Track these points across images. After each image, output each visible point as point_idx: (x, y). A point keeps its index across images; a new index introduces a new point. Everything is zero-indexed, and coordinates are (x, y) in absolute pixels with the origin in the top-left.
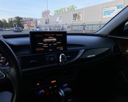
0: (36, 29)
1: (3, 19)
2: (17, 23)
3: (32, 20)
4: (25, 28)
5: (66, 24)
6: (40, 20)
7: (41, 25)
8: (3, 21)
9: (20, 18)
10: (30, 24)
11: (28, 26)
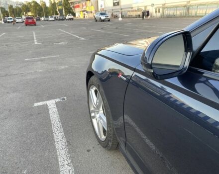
0: (100, 16)
4: (77, 15)
8: (40, 5)
10: (86, 8)
11: (83, 11)
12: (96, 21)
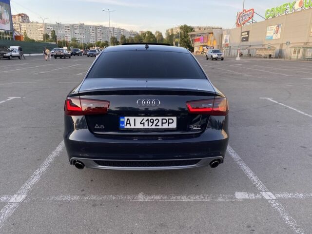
0: (212, 54)
1: (157, 32)
2: (182, 39)
3: (212, 33)
4: (195, 50)
5: (287, 42)
6: (229, 32)
7: (229, 46)
8: (156, 35)
9: (189, 27)
10: (207, 42)
11: (203, 46)
12: (207, 59)
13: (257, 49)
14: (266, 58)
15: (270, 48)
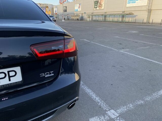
3: (48, 7)
5: (85, 13)
6: (56, 7)
7: (58, 14)
13: (71, 16)
14: (76, 20)
15: (77, 15)
